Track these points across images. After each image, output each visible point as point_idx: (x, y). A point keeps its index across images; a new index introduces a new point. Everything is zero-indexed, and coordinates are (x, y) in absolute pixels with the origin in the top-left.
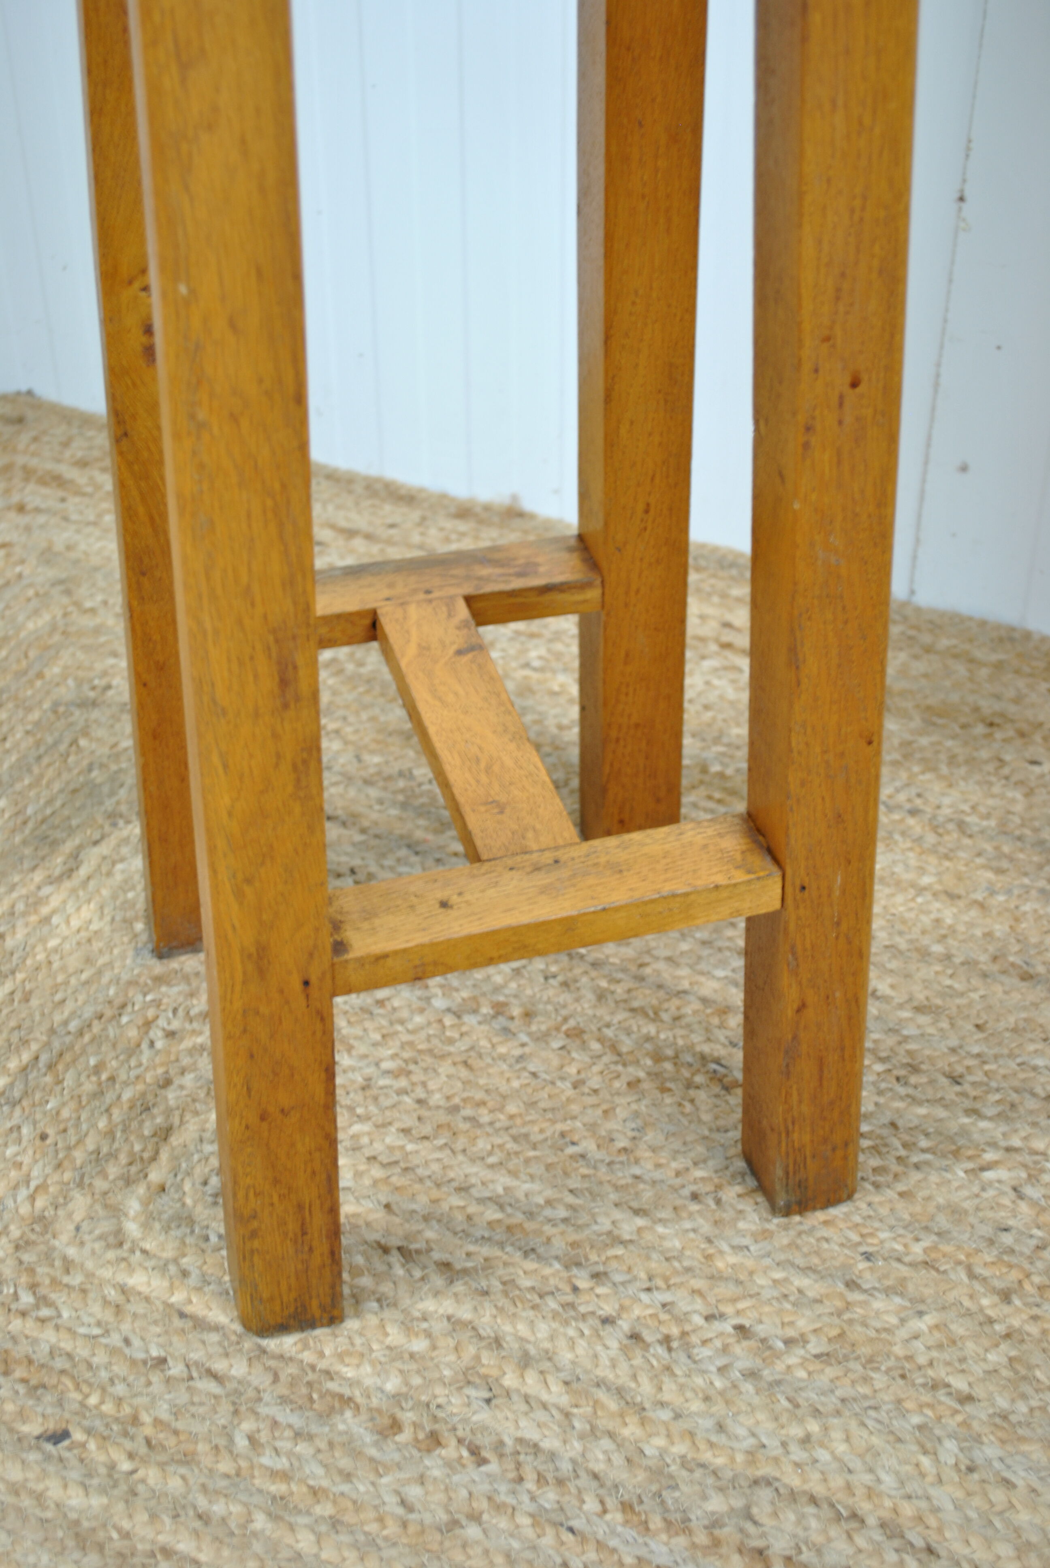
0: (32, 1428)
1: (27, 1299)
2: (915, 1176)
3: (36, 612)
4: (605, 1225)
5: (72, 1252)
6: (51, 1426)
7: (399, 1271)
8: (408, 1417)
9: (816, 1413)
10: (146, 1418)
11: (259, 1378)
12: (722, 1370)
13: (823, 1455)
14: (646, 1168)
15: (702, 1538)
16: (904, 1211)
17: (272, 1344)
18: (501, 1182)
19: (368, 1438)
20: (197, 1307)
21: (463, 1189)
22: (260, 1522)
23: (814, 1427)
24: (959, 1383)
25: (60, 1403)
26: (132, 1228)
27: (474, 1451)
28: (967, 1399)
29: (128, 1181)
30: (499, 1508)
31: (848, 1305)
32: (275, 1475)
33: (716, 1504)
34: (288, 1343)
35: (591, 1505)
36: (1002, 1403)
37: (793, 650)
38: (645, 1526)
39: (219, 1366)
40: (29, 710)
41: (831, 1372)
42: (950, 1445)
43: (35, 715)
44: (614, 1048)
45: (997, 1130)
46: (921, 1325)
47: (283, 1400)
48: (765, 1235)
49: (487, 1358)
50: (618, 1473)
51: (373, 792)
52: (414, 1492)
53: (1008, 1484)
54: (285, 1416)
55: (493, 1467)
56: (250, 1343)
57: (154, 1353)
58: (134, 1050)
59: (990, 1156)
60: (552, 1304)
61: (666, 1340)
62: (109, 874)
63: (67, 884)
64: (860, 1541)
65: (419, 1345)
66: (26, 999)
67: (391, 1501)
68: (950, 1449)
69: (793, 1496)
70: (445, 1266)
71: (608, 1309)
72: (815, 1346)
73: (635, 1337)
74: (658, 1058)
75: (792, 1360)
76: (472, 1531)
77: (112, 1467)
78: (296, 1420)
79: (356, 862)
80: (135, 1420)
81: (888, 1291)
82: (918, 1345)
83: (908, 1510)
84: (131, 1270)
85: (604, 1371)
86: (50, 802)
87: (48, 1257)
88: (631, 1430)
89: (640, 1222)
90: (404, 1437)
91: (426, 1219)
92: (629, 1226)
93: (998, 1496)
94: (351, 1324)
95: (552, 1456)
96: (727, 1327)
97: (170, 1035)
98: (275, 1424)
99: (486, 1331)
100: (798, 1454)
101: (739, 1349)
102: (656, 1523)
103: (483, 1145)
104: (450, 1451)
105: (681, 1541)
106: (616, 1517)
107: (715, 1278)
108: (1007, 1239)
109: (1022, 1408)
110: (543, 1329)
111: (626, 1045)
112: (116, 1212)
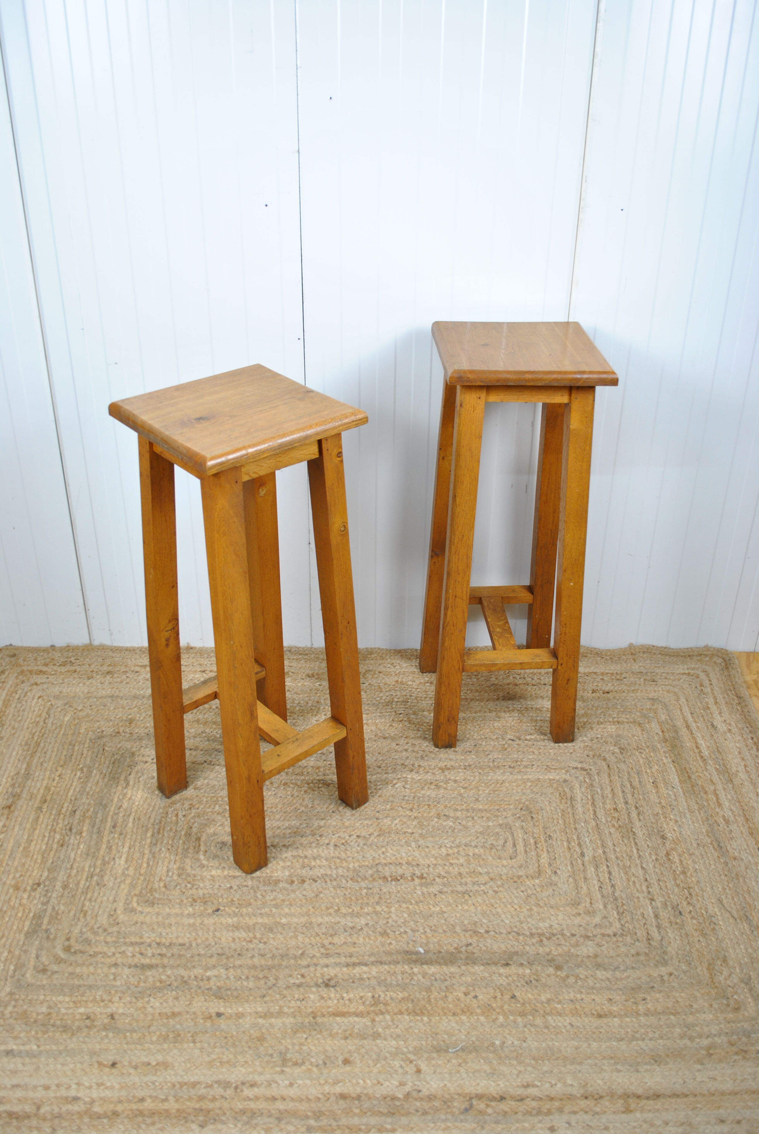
0: (210, 911)
1: (189, 886)
2: (380, 792)
3: (65, 715)
4: (316, 825)
5: (193, 872)
6: (214, 908)
7: (274, 850)
8: (295, 879)
9: (383, 847)
10: (235, 899)
11: (255, 883)
12: (358, 846)
13: (388, 854)
14: (319, 809)
15: (370, 879)
16: (381, 799)
17: (254, 875)
18: (287, 824)
19: (288, 886)
20: (231, 873)
21: (279, 828)
22: (274, 910)
23: (384, 849)
24: (410, 831)
25: (213, 903)
26: (205, 862)
27: (314, 880)
28: (412, 833)
29: (197, 852)
30: (325, 889)
31: (379, 823)
32: (272, 900)
33: (370, 872)
34: (258, 873)
35: (344, 881)
36: (420, 831)
37: (343, 679)
38: (357, 881)
39: (245, 884)
40: (84, 744)
41: (381, 838)
42: (413, 843)
43: (86, 745)
44: (296, 784)
45: (394, 775)
46: (397, 821)
47: (264, 885)
48: (353, 815)
49: (306, 861)
50: (346, 874)
51: (198, 739)
52: (305, 893)
53: (428, 847)
54: (266, 888)
55: (319, 881)
56: (249, 876)
57: (228, 886)
58: (177, 823)
59: (395, 782)
60: (314, 845)
61: (343, 844)
62: (139, 782)
63: (130, 787)
64: (403, 867)
65: (289, 864)
66: (139, 819)
67: (301, 896)
68: (413, 844)
69: (386, 864)
70: (284, 846)
71: (327, 841)
72: (376, 834)
73: (335, 845)
74: (308, 784)
75: (372, 838)
76: (322, 895)
77: (234, 912)
78: (270, 888)
79: (205, 759)
80: (233, 900)
81: (386, 817)
82: (398, 826)
83: (410, 859)
84: (210, 871)
85: (332, 855)
86: (108, 767)
87: (188, 875)
88: (345, 864)
89: (324, 821)
90: (296, 883)
91: (274, 837)
92: (322, 823)
93: (427, 850)
94: (270, 865)
95: (331, 875)
96: (355, 837)
97: (184, 816)
98: (265, 891)
99: (302, 855)
100: (382, 856)
101: (359, 840)
102: (359, 880)
103: (277, 816)
104: (308, 882)
105: (366, 881)
106: (350, 882)
107: (346, 827)
108: (407, 798)
109: (424, 831)
110: (315, 851)
111: (299, 783)
112: (198, 860)
